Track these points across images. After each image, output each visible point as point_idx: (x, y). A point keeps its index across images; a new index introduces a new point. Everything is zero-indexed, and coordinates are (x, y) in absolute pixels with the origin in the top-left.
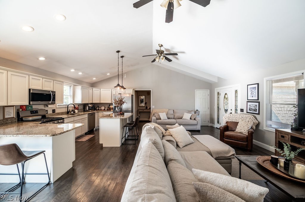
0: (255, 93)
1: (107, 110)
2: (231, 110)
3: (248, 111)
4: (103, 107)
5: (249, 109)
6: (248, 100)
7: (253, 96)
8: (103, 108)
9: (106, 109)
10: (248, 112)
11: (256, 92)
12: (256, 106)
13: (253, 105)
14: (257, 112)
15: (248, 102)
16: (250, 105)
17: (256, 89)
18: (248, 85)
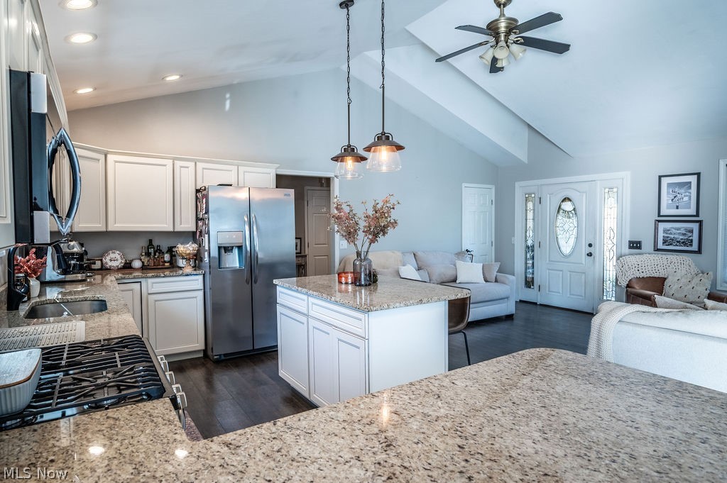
0: (686, 199)
1: (144, 268)
2: (590, 245)
3: (660, 245)
4: (112, 256)
5: (665, 242)
6: (659, 216)
7: (680, 205)
8: (114, 259)
9: (137, 264)
10: (658, 250)
11: (690, 197)
12: (692, 231)
13: (678, 229)
14: (695, 247)
15: (659, 221)
16: (665, 231)
17: (690, 188)
18: (660, 177)
